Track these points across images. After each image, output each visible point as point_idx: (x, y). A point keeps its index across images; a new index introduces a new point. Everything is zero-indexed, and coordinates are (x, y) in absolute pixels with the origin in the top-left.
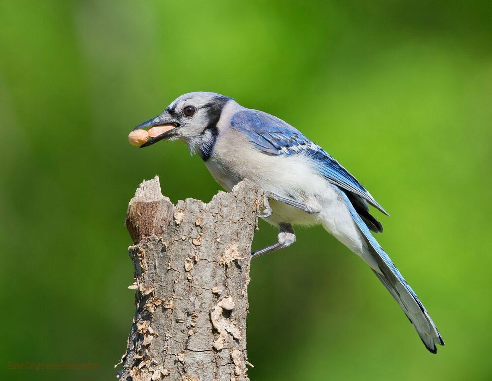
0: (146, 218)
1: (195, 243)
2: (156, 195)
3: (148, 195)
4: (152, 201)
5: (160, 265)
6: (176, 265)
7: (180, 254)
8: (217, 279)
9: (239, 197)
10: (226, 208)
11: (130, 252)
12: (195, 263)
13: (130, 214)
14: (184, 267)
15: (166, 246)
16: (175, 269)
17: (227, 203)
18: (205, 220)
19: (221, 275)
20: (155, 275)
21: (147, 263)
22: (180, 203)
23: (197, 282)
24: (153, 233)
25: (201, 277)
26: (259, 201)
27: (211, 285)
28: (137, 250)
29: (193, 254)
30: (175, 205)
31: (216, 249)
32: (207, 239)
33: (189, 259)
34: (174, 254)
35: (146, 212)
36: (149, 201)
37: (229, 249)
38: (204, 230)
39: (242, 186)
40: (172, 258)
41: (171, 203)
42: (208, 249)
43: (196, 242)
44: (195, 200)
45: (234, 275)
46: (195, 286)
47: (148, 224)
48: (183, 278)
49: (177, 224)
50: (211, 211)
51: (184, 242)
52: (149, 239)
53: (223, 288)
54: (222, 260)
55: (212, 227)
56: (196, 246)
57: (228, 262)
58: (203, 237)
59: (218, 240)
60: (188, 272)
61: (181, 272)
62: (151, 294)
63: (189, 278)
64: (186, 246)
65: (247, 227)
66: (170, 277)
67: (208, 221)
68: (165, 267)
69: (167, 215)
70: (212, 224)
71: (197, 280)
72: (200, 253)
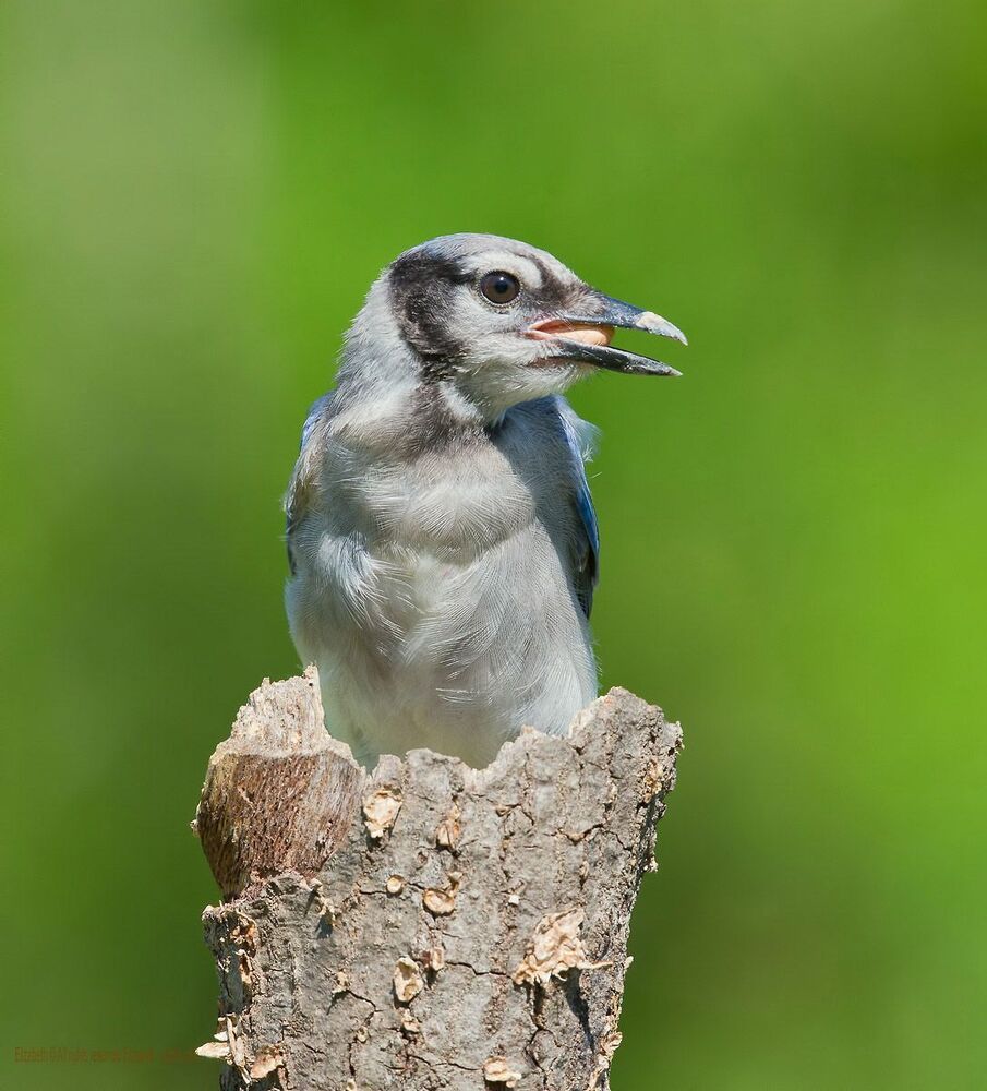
0: (268, 814)
1: (433, 908)
2: (305, 734)
3: (279, 732)
4: (289, 752)
5: (311, 976)
6: (371, 981)
7: (379, 941)
8: (505, 1034)
9: (594, 753)
10: (544, 789)
11: (208, 929)
12: (431, 975)
13: (213, 797)
14: (393, 991)
15: (332, 910)
16: (361, 993)
17: (548, 772)
18: (470, 828)
19: (519, 1021)
20: (289, 1010)
21: (265, 969)
22: (387, 765)
23: (432, 1043)
24: (289, 864)
25: (450, 1027)
26: (660, 768)
27: (482, 1054)
28: (233, 920)
29: (424, 945)
30: (369, 772)
31: (503, 928)
32: (474, 893)
33: (408, 961)
34: (358, 941)
35: (267, 791)
36: (280, 754)
37: (551, 932)
38: (466, 864)
39: (605, 715)
40: (351, 953)
41: (354, 762)
42: (476, 928)
43: (436, 903)
44: (439, 756)
45: (563, 1023)
46: (427, 1056)
47: (274, 836)
48: (386, 1024)
49: (374, 835)
50: (493, 795)
51: (394, 900)
52: (273, 884)
53: (524, 1066)
54: (523, 967)
55: (494, 854)
56: (435, 915)
57: (546, 978)
58: (461, 885)
59: (514, 899)
60: (406, 1005)
61: (380, 1005)
62: (273, 1075)
63: (408, 1027)
64: (400, 916)
65: (615, 858)
66: (343, 1018)
67: (482, 831)
68: (326, 984)
69: (340, 804)
70: (494, 842)
71: (434, 1033)
72: (449, 943)
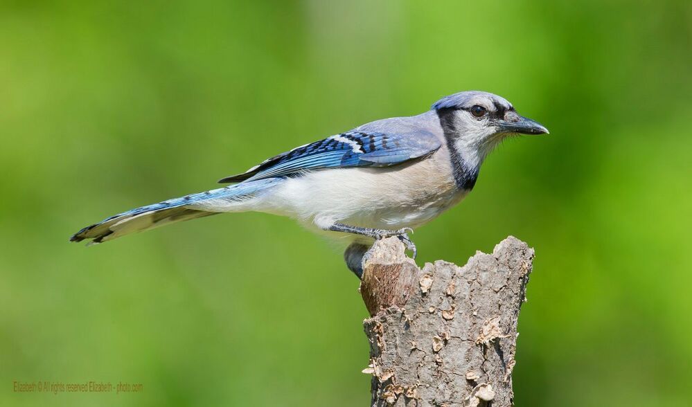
0: (385, 285)
1: (446, 317)
2: (398, 256)
3: (389, 255)
4: (393, 262)
5: (403, 343)
6: (425, 344)
7: (427, 330)
8: (473, 362)
9: (502, 260)
10: (485, 273)
11: (365, 327)
12: (446, 342)
13: (366, 280)
14: (432, 348)
15: (409, 319)
16: (421, 349)
17: (486, 267)
18: (458, 288)
19: (478, 357)
20: (395, 356)
21: (386, 341)
22: (428, 266)
23: (447, 366)
24: (393, 303)
25: (453, 360)
26: (527, 265)
27: (465, 370)
28: (374, 324)
29: (443, 331)
30: (421, 269)
31: (471, 324)
32: (461, 312)
33: (437, 337)
34: (419, 330)
35: (385, 277)
36: (390, 263)
37: (489, 325)
38: (457, 301)
39: (506, 246)
40: (417, 334)
41: (416, 266)
42: (461, 324)
43: (447, 316)
44: (446, 263)
45: (494, 357)
46: (445, 371)
47: (388, 293)
48: (430, 360)
49: (424, 292)
50: (466, 276)
51: (432, 315)
52: (388, 310)
53: (480, 374)
54: (479, 338)
55: (467, 297)
56: (446, 320)
57: (487, 341)
58: (456, 309)
59: (475, 313)
60: (437, 353)
61: (428, 353)
62: (390, 379)
63: (438, 360)
64: (434, 320)
65: (511, 297)
66: (415, 358)
67: (463, 289)
68: (408, 346)
69: (411, 281)
70: (467, 293)
71: (448, 363)
72: (452, 330)
